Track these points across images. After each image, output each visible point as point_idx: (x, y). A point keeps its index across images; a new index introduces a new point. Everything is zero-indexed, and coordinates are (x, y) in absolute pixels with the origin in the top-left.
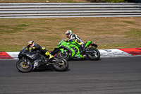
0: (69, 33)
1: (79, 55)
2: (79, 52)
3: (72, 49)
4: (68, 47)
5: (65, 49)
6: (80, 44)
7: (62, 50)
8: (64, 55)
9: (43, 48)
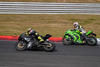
0: (76, 25)
1: (79, 41)
2: (79, 39)
3: (74, 36)
4: (72, 34)
5: (69, 36)
6: (81, 33)
7: (67, 36)
8: (68, 40)
9: (37, 34)
